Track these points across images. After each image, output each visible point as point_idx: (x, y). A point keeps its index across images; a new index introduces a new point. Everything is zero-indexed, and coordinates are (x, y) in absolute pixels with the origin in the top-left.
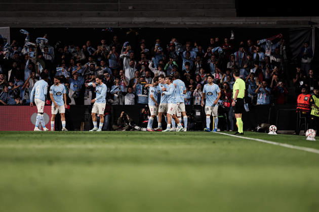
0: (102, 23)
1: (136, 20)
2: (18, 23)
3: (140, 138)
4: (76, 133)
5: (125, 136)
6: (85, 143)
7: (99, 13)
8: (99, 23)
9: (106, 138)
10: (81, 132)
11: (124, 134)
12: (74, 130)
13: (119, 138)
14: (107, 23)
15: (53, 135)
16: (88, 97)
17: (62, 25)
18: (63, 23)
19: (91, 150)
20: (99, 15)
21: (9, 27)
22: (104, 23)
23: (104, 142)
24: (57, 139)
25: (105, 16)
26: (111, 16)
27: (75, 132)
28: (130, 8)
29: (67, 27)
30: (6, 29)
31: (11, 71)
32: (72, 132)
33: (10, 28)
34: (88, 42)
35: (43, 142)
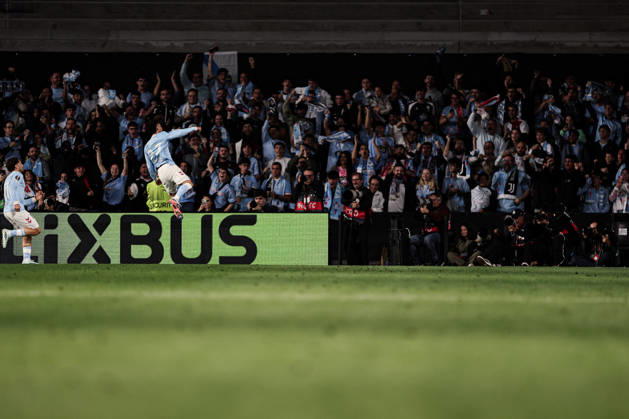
0: (426, 43)
1: (495, 37)
2: (254, 44)
3: (505, 282)
4: (373, 270)
5: (474, 276)
6: (394, 291)
7: (419, 24)
8: (419, 44)
9: (436, 281)
10: (382, 267)
11: (472, 272)
12: (367, 264)
13: (463, 281)
14: (435, 43)
15: (326, 274)
16: (397, 197)
17: (345, 47)
18: (345, 43)
19: (409, 306)
20: (420, 28)
21: (235, 53)
22: (430, 43)
23: (432, 289)
24: (336, 281)
25: (431, 29)
26: (444, 29)
27: (370, 267)
28: (484, 12)
29: (356, 51)
30: (230, 56)
31: (240, 142)
32: (365, 267)
33: (239, 55)
34: (396, 83)
35: (308, 287)
